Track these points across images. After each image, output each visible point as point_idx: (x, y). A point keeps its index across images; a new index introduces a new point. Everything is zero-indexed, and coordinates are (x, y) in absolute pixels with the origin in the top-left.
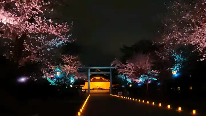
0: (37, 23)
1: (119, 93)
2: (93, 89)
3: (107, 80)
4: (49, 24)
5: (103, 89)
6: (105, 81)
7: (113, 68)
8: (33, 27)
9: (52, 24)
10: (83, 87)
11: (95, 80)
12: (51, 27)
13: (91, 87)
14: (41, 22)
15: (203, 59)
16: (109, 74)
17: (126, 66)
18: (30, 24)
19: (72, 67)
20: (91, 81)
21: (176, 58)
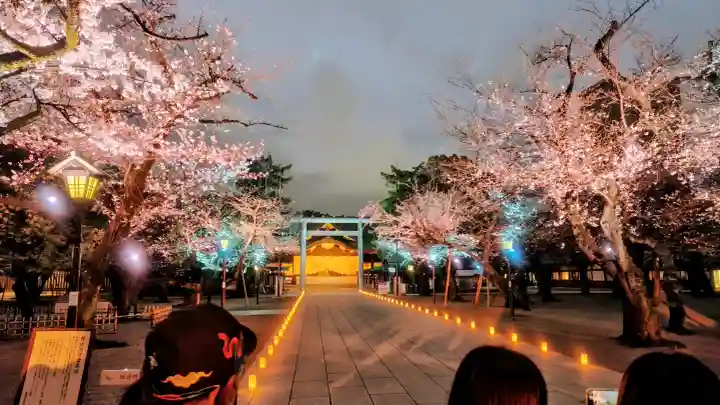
0: (183, 142)
1: (379, 286)
2: (316, 275)
3: (352, 251)
4: (209, 144)
5: (340, 275)
6: (346, 253)
7: (366, 221)
8: (175, 150)
9: (217, 145)
10: (287, 269)
11: (320, 252)
12: (214, 151)
13: (309, 270)
14: (192, 141)
15: (561, 223)
16: (356, 237)
17: (395, 218)
18: (168, 143)
19: (259, 228)
20: (308, 254)
21: (508, 210)
